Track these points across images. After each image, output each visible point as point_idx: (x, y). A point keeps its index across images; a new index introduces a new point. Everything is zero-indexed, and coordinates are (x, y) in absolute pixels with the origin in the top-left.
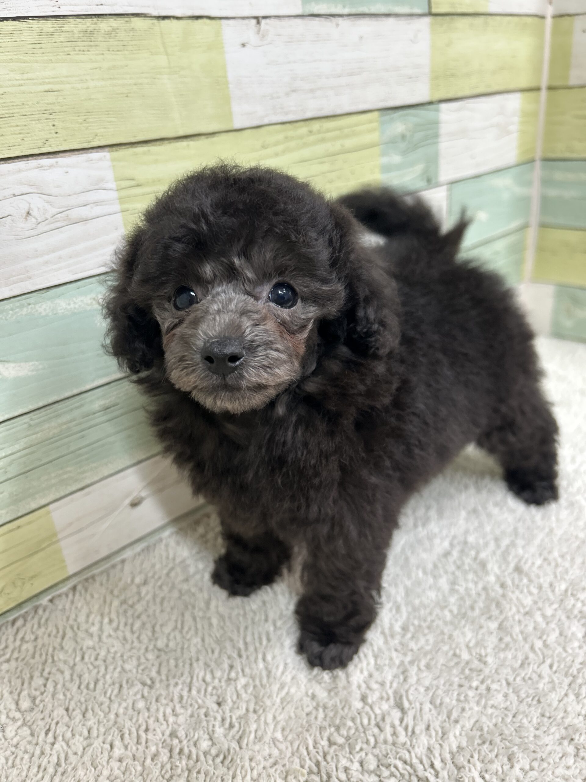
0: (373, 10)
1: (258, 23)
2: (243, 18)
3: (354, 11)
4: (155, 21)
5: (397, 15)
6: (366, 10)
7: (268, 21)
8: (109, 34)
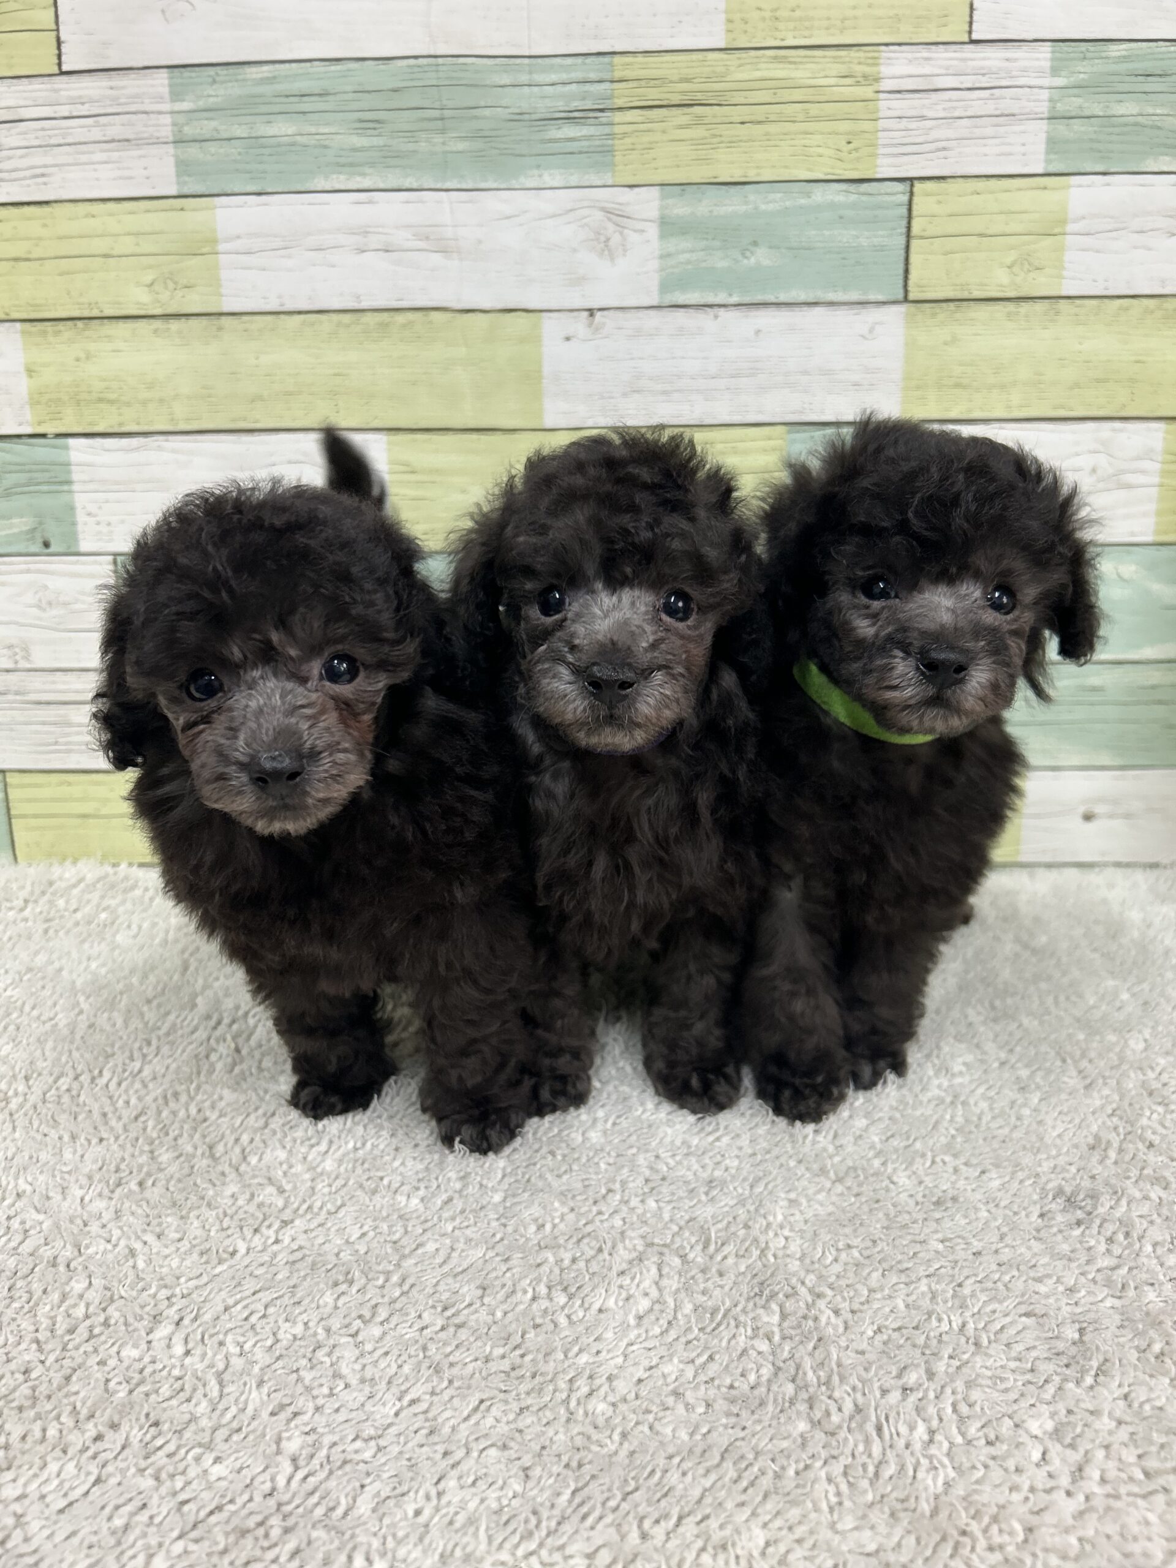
0: (783, 297)
1: (592, 315)
2: (572, 311)
3: (747, 299)
4: (458, 315)
5: (831, 304)
6: (771, 298)
7: (605, 313)
8: (404, 326)
